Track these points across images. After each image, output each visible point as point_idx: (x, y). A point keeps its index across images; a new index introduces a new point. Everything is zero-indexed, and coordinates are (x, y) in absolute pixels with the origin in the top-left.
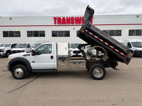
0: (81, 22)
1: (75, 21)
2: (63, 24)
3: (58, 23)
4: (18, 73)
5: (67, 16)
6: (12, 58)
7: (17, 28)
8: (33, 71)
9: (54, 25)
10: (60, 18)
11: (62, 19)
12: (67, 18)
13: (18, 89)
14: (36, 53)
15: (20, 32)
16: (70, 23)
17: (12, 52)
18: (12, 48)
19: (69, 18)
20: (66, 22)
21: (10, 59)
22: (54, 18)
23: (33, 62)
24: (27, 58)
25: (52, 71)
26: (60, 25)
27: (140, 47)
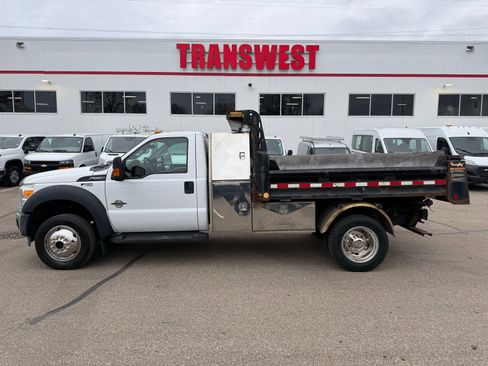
0: (277, 62)
1: (253, 58)
2: (210, 67)
3: (194, 66)
4: (59, 245)
5: (225, 41)
6: (35, 189)
7: (45, 79)
8: (117, 240)
9: (180, 70)
10: (201, 47)
11: (207, 49)
12: (226, 47)
13: (64, 307)
14: (128, 171)
15: (54, 93)
16: (238, 67)
17: (29, 166)
18: (26, 153)
19: (234, 46)
20: (222, 61)
21: (28, 192)
22: (179, 46)
23: (119, 204)
24: (95, 188)
25: (189, 237)
26: (199, 71)
27: (482, 155)
